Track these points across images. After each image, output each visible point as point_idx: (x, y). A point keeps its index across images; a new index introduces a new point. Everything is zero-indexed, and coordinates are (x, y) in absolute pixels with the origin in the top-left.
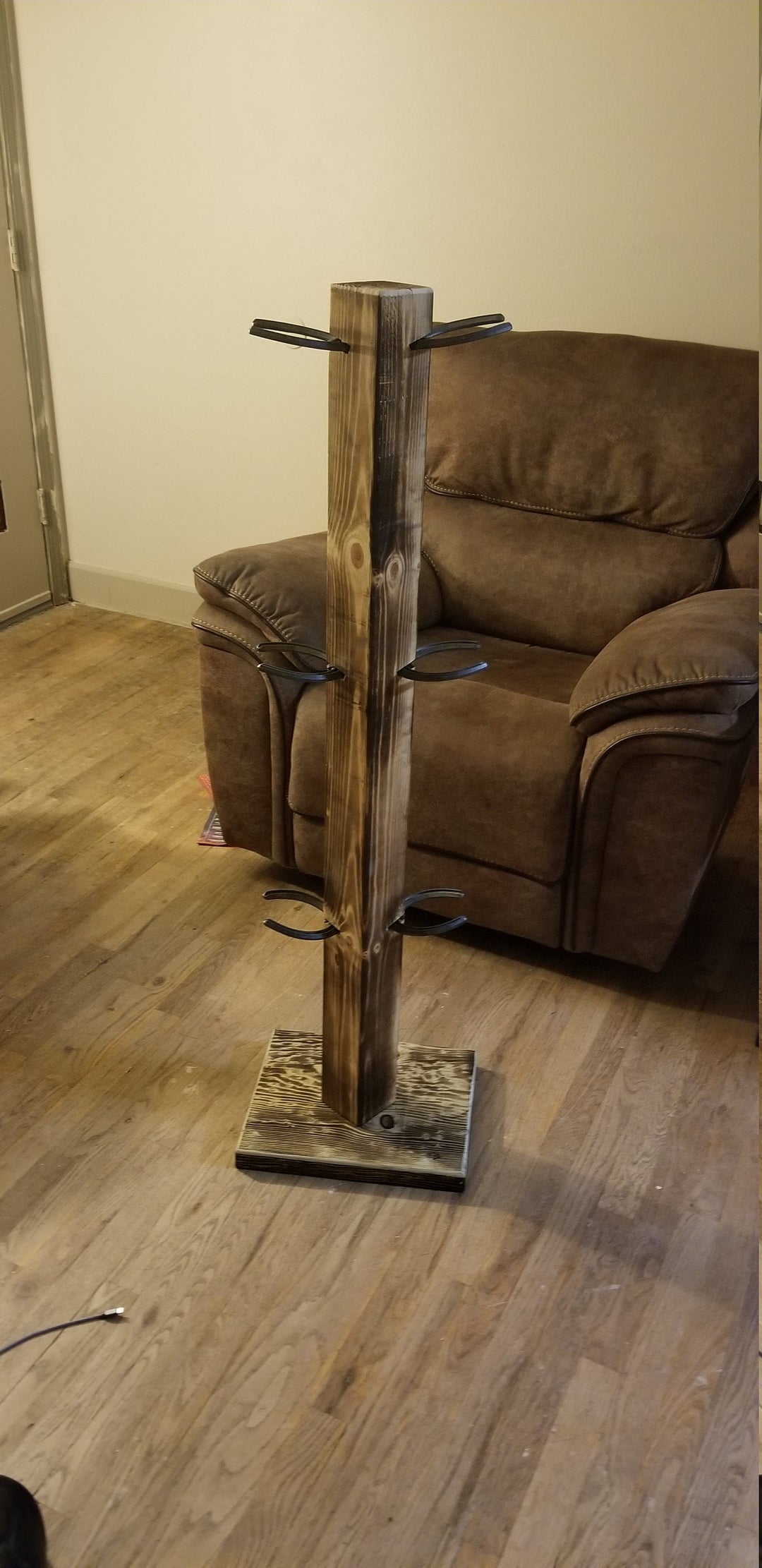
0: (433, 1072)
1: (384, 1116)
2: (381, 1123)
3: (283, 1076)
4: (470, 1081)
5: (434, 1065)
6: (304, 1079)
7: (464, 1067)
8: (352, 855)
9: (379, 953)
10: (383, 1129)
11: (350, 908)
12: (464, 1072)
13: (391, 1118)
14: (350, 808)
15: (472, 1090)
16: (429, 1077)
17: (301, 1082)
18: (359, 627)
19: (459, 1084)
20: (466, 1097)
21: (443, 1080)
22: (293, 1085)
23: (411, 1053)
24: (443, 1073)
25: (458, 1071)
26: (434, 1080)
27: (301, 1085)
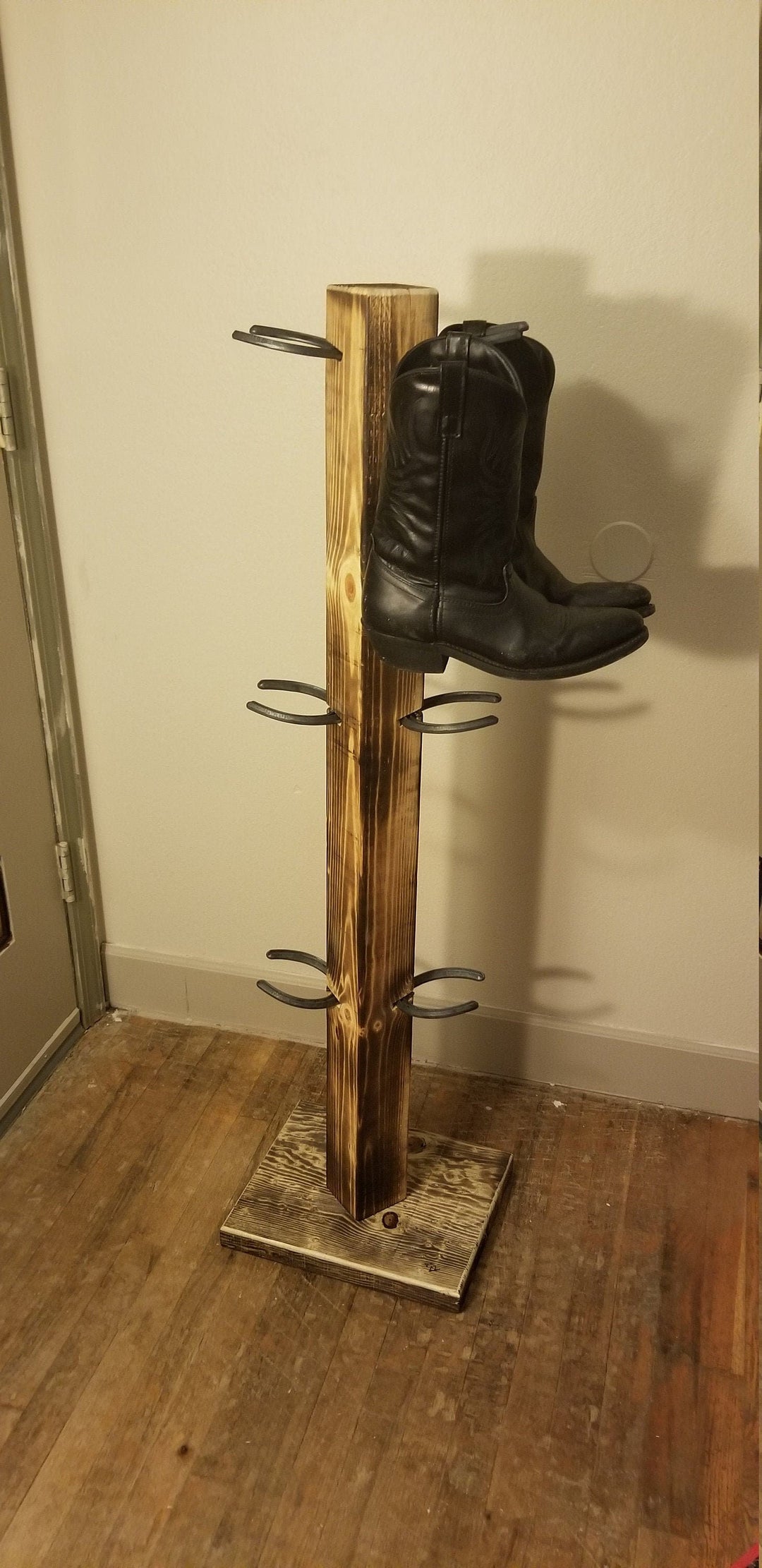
0: (456, 1172)
1: (388, 1213)
2: (383, 1221)
3: (294, 1152)
4: (495, 1188)
5: (461, 1163)
6: (315, 1158)
7: (493, 1170)
8: (349, 919)
9: (381, 1032)
10: (383, 1228)
11: (348, 977)
12: (492, 1177)
13: (395, 1216)
14: (347, 867)
15: (494, 1199)
16: (451, 1176)
17: (311, 1161)
18: (352, 667)
19: (481, 1190)
20: (485, 1205)
21: (465, 1182)
22: (301, 1164)
23: (438, 1146)
24: (467, 1174)
25: (485, 1174)
26: (456, 1180)
27: (311, 1165)
